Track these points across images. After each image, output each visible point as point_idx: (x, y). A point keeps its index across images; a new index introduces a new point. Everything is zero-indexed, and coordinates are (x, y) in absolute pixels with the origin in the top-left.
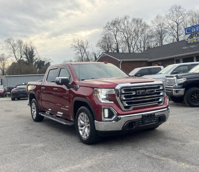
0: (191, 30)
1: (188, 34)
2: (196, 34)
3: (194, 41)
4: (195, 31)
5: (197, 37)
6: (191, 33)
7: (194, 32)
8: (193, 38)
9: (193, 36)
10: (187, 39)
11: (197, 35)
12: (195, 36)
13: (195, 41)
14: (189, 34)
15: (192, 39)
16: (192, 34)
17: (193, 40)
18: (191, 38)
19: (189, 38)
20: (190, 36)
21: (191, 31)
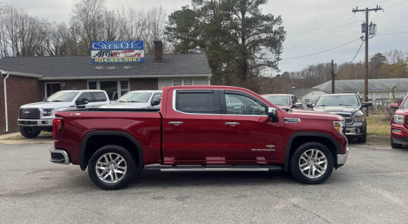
0: (101, 46)
1: (95, 50)
2: (108, 52)
3: (104, 61)
4: (106, 48)
5: (108, 56)
6: (100, 50)
7: (104, 50)
8: (103, 56)
9: (103, 54)
10: (94, 57)
11: (109, 54)
12: (106, 55)
13: (106, 60)
14: (98, 50)
15: (101, 58)
16: (101, 52)
17: (103, 59)
18: (99, 56)
19: (97, 55)
20: (99, 53)
21: (101, 48)
